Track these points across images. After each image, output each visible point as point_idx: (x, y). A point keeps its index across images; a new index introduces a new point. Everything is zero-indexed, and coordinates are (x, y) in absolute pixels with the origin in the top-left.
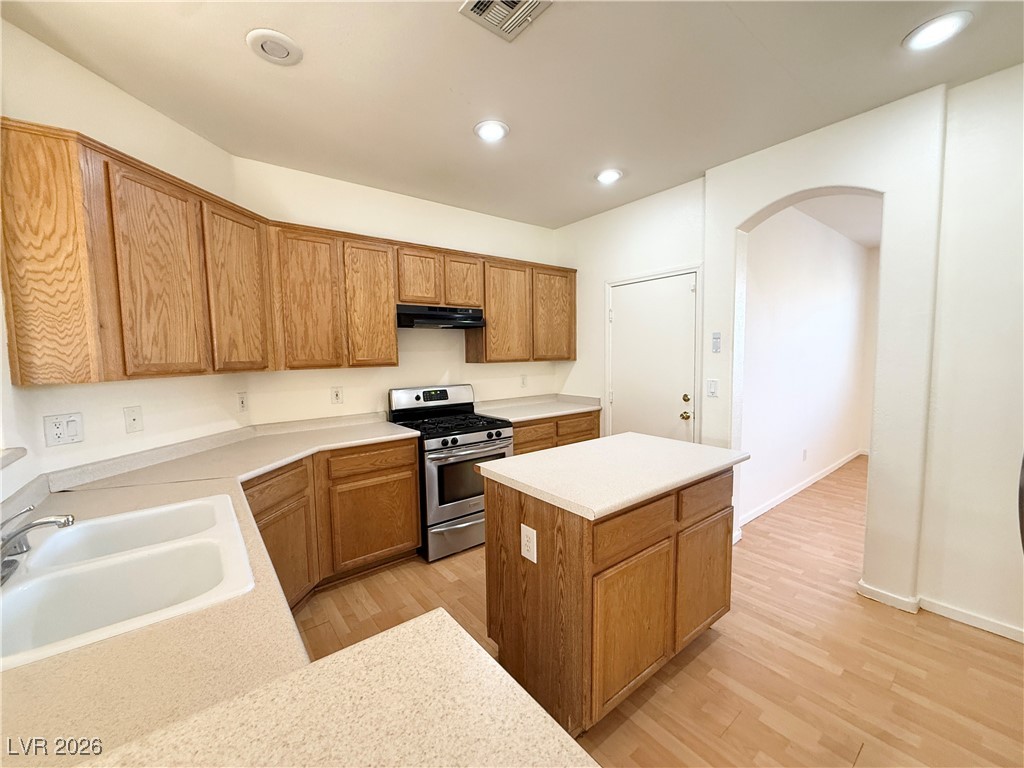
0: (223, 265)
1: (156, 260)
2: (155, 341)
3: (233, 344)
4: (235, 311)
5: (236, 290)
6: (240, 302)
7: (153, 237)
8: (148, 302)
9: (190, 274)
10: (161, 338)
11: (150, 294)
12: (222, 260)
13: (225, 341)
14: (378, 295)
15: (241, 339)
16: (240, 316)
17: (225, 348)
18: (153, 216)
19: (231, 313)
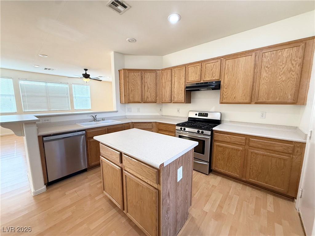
0: (146, 82)
1: (133, 84)
2: (132, 97)
3: (148, 97)
4: (148, 91)
5: (149, 87)
6: (150, 89)
7: (133, 80)
8: (131, 91)
9: (139, 85)
10: (133, 97)
11: (132, 90)
12: (146, 81)
13: (146, 97)
14: (180, 82)
15: (149, 97)
16: (150, 92)
17: (146, 98)
18: (133, 77)
19: (147, 91)
